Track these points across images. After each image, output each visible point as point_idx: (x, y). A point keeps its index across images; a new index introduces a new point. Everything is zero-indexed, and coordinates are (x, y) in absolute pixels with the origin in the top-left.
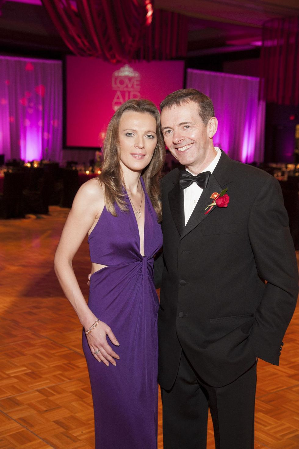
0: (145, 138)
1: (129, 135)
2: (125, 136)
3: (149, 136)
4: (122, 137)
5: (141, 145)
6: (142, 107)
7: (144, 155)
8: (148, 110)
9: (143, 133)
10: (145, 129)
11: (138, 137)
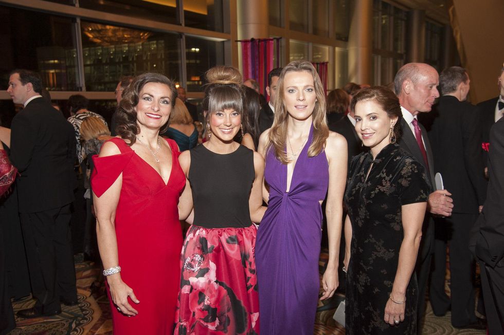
0: (305, 91)
1: (291, 91)
2: (288, 93)
3: (309, 90)
4: (286, 94)
5: (301, 98)
6: (299, 67)
7: (306, 106)
8: (305, 68)
9: (303, 88)
10: (304, 84)
11: (299, 93)
